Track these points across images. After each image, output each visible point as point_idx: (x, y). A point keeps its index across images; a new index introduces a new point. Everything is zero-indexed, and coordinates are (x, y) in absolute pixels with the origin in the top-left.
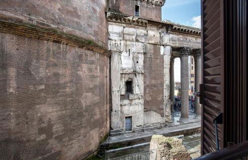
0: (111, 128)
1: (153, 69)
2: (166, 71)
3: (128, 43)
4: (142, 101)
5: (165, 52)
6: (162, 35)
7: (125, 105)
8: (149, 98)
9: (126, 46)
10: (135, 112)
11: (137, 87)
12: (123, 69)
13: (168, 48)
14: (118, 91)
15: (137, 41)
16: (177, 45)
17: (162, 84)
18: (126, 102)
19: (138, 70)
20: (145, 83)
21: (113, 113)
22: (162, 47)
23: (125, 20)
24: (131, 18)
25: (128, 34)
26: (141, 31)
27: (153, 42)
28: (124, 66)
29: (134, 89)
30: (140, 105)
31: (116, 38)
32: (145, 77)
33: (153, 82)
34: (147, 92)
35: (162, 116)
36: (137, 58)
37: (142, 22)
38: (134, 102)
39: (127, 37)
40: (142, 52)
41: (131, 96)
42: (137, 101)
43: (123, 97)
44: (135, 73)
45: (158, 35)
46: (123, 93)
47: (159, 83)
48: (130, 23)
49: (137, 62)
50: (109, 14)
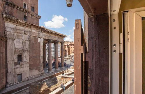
0: (7, 83)
1: (34, 49)
2: (41, 50)
3: (19, 34)
4: (28, 65)
5: (41, 41)
6: (39, 32)
7: (17, 68)
8: (32, 63)
9: (18, 36)
10: (24, 71)
11: (25, 58)
12: (16, 49)
13: (42, 39)
14: (12, 61)
15: (25, 34)
16: (46, 38)
17: (39, 56)
18: (18, 66)
19: (25, 49)
20: (29, 55)
21: (9, 73)
22: (39, 39)
23: (17, 22)
24: (21, 21)
25: (19, 30)
26: (27, 29)
27: (34, 35)
28: (16, 47)
29: (23, 59)
30: (27, 67)
31: (11, 31)
32: (30, 53)
33: (34, 55)
34: (31, 60)
35: (39, 71)
36: (25, 43)
37: (28, 25)
38: (23, 66)
40: (28, 40)
41: (21, 63)
42: (25, 65)
43: (15, 64)
44: (23, 51)
45: (37, 32)
46: (16, 61)
47: (37, 55)
48: (20, 24)
49: (25, 45)
50: (4, 16)
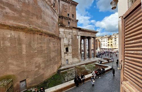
0: (61, 64)
1: (75, 43)
2: (79, 44)
3: (66, 35)
4: (71, 54)
5: (79, 38)
6: (78, 32)
7: (66, 56)
8: (74, 53)
9: (66, 36)
10: (69, 58)
12: (65, 44)
14: (63, 51)
15: (69, 34)
16: (83, 35)
17: (78, 48)
18: (66, 55)
19: (70, 44)
20: (72, 48)
21: (62, 59)
22: (77, 36)
23: (65, 27)
24: (67, 26)
26: (70, 31)
27: (75, 34)
28: (65, 43)
29: (69, 50)
30: (71, 56)
31: (62, 33)
32: (72, 46)
33: (75, 48)
34: (73, 51)
35: (78, 59)
36: (70, 40)
37: (71, 28)
38: (69, 55)
39: (66, 33)
40: (71, 38)
41: (68, 53)
43: (65, 53)
44: (69, 45)
45: (76, 32)
46: (65, 52)
48: (67, 28)
50: (59, 25)
